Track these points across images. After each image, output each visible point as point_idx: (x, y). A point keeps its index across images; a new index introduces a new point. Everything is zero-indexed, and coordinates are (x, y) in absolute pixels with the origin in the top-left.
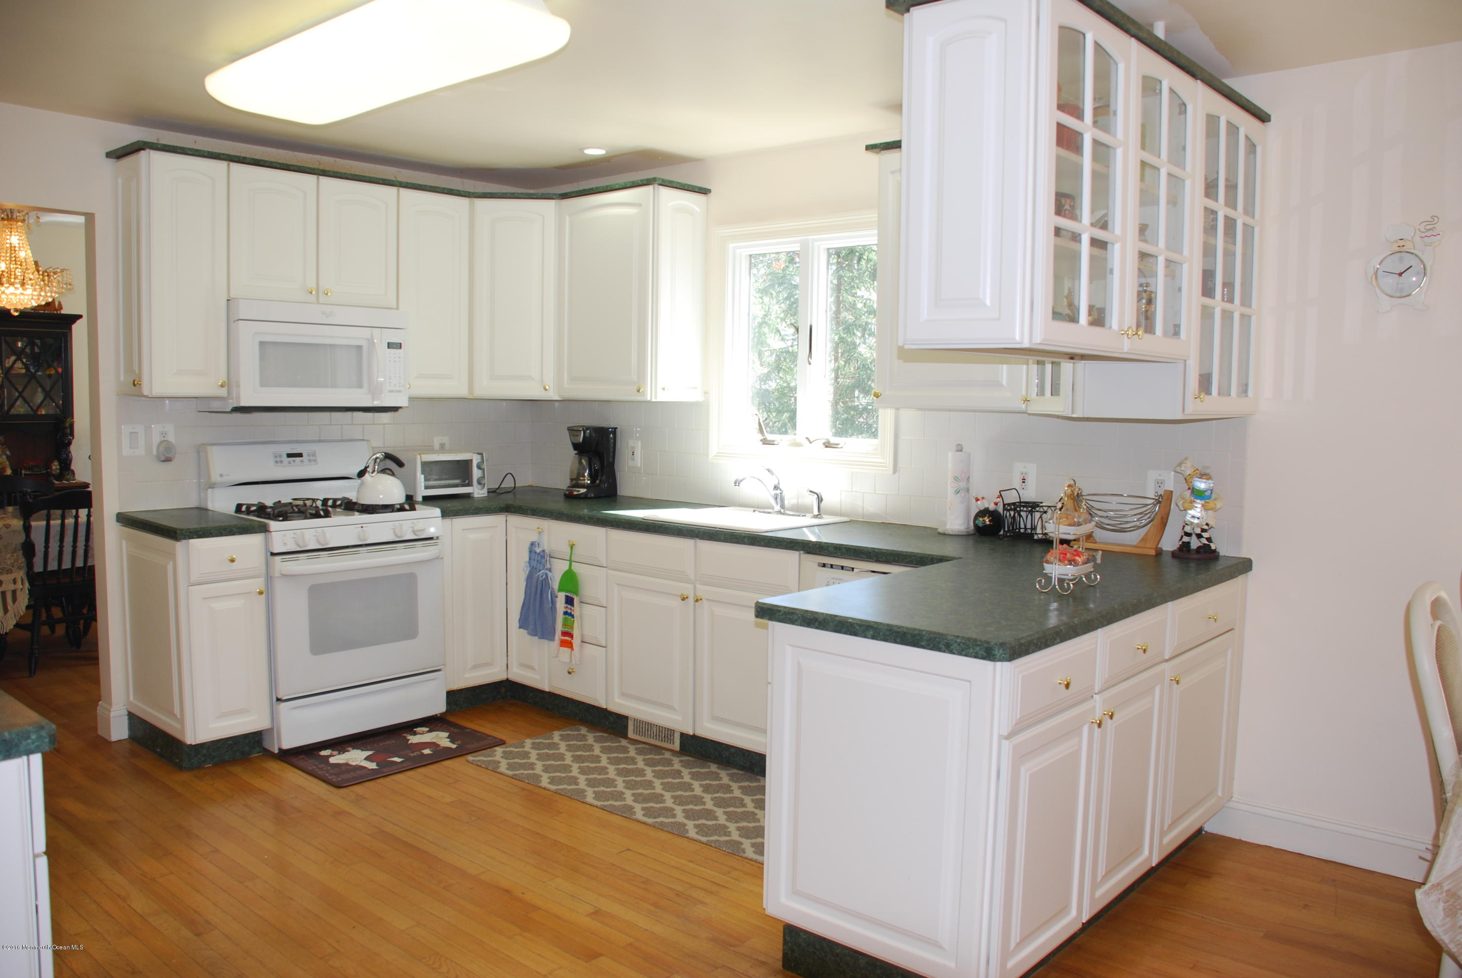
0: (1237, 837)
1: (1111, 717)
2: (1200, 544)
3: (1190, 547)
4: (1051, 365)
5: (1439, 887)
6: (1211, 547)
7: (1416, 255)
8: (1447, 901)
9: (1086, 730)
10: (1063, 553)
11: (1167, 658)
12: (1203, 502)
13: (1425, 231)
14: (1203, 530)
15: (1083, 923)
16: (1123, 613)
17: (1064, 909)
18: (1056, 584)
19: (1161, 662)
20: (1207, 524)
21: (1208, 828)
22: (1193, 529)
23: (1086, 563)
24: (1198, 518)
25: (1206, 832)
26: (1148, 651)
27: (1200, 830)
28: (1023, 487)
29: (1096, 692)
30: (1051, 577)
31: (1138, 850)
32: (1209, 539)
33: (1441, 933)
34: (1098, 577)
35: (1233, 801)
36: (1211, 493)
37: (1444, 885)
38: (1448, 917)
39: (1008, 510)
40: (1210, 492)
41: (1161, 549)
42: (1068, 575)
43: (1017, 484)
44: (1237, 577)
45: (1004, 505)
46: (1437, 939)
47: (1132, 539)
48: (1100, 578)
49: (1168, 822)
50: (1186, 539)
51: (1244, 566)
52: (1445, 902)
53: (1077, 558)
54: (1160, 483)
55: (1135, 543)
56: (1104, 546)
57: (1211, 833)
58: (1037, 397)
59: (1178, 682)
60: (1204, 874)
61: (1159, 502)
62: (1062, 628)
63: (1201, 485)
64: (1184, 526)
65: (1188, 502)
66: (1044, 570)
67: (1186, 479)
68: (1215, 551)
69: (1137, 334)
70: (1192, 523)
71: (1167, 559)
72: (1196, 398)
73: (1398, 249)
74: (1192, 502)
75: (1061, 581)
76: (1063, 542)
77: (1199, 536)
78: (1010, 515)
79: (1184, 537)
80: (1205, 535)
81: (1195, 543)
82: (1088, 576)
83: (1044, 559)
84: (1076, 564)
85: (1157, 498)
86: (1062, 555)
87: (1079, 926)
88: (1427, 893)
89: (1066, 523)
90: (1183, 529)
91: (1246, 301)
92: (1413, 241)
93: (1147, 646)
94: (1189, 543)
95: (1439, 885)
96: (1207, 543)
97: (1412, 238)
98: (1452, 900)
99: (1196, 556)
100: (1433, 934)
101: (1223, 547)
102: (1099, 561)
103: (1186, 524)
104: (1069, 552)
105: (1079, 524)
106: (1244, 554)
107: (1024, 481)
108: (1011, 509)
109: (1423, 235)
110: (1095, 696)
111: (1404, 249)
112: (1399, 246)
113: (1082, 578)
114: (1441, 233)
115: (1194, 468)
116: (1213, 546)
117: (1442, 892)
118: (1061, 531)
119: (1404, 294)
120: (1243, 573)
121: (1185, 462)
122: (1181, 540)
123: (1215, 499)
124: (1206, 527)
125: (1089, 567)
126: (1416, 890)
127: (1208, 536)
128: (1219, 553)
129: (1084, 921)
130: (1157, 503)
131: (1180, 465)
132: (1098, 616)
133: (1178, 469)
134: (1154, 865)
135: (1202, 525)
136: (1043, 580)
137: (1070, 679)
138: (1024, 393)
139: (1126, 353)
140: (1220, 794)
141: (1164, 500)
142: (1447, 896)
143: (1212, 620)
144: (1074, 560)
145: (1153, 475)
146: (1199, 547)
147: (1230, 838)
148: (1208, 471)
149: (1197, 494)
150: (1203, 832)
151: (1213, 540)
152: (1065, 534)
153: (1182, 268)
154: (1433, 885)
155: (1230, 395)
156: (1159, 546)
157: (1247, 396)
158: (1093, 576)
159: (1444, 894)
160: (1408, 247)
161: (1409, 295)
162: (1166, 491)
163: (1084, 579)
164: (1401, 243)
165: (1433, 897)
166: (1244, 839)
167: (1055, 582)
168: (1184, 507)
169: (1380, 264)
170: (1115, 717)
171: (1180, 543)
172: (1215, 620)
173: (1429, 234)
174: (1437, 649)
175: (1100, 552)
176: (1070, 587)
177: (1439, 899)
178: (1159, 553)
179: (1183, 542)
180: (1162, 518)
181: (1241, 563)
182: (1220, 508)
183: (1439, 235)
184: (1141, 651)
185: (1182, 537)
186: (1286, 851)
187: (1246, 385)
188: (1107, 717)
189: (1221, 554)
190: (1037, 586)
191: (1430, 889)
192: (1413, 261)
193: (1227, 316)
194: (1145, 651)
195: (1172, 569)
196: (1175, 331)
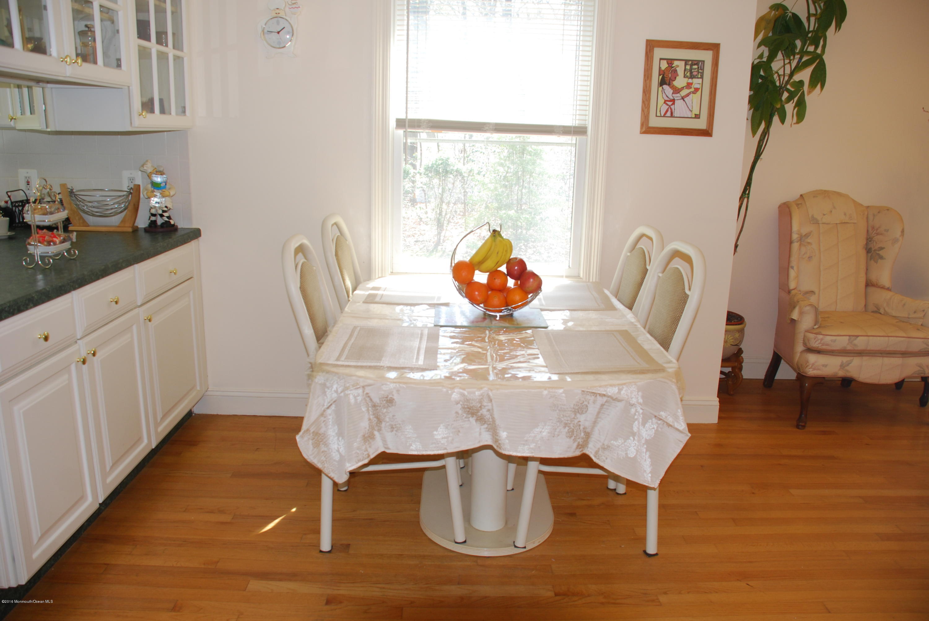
0: (215, 413)
1: (94, 355)
2: (164, 221)
3: (157, 224)
4: (27, 89)
5: (308, 431)
6: (170, 223)
7: (286, 20)
8: (314, 439)
9: (73, 367)
10: (42, 237)
11: (139, 304)
12: (160, 191)
13: (291, 4)
14: (164, 211)
15: (100, 504)
16: (93, 278)
17: (82, 498)
18: (39, 260)
19: (135, 308)
20: (166, 207)
21: (196, 411)
22: (157, 211)
23: (63, 242)
24: (159, 203)
25: (195, 414)
26: (120, 303)
27: (190, 414)
28: (28, 187)
29: (79, 338)
30: (34, 256)
31: (140, 439)
32: (169, 217)
33: (312, 459)
34: (77, 252)
35: (209, 391)
36: (166, 184)
37: (311, 429)
38: (315, 448)
39: (16, 207)
40: (164, 184)
41: (137, 227)
42: (48, 253)
43: (23, 186)
44: (189, 242)
45: (12, 203)
46: (311, 462)
47: (115, 221)
48: (78, 253)
49: (159, 416)
50: (153, 218)
51: (195, 234)
52: (313, 440)
53: (55, 239)
54: (131, 180)
55: (117, 224)
56: (94, 228)
57: (198, 414)
58: (21, 116)
59: (150, 320)
60: (193, 443)
61: (131, 193)
62: (33, 295)
63: (158, 179)
64: (150, 209)
65: (150, 192)
66: (29, 251)
67: (148, 176)
68: (174, 225)
69: (76, 62)
70: (155, 207)
71: (142, 234)
72: (140, 115)
73: (276, 15)
74: (153, 192)
75: (42, 258)
76: (40, 228)
77: (162, 216)
78: (19, 210)
79: (151, 217)
80: (166, 214)
81: (160, 221)
82: (68, 251)
83: (27, 243)
84: (55, 244)
85: (128, 190)
86: (41, 238)
87: (97, 506)
88: (302, 437)
89: (41, 213)
90: (150, 211)
91: (178, 46)
92: (284, 11)
93: (118, 299)
94: (155, 221)
95: (308, 430)
96: (167, 220)
97: (284, 9)
98: (316, 438)
99: (161, 230)
100: (309, 460)
101: (180, 222)
102: (74, 240)
103: (152, 208)
104: (48, 235)
105: (51, 213)
106: (195, 226)
107: (28, 183)
108: (19, 206)
109: (291, 7)
110: (78, 341)
111: (280, 15)
112: (276, 13)
113: (64, 253)
114: (301, 6)
115: (154, 167)
116: (172, 222)
117: (310, 434)
118: (37, 219)
119: (281, 46)
120: (194, 239)
121: (146, 163)
122: (149, 219)
123: (170, 189)
124: (165, 209)
125: (67, 245)
126: (296, 436)
127: (168, 215)
128: (177, 226)
129: (101, 502)
130: (129, 194)
131: (143, 166)
132: (69, 282)
133: (142, 169)
134: (153, 447)
135: (163, 208)
136: (28, 259)
137: (48, 334)
138: (11, 114)
139: (68, 77)
140: (198, 388)
141: (135, 191)
142: (313, 435)
143: (173, 274)
144: (52, 241)
145: (126, 174)
146: (163, 224)
147: (211, 415)
148: (161, 169)
149: (156, 186)
150: (193, 415)
151: (172, 217)
152: (41, 221)
153: (118, 14)
154: (304, 431)
155: (171, 114)
156: (136, 224)
157: (185, 115)
158: (72, 251)
159: (311, 435)
160: (282, 14)
161: (285, 47)
162: (135, 185)
163: (66, 254)
164: (278, 11)
165: (306, 439)
166: (220, 413)
167: (37, 258)
168: (147, 196)
169: (266, 24)
170: (98, 355)
171: (150, 222)
172: (175, 274)
173: (294, 6)
174: (301, 278)
175: (75, 233)
176: (50, 262)
177: (309, 439)
178: (136, 230)
179: (151, 221)
180: (134, 205)
181: (191, 232)
182: (174, 195)
183: (299, 7)
184: (114, 303)
185: (150, 217)
186: (246, 415)
187: (184, 107)
188: (91, 355)
189: (179, 227)
190: (24, 264)
191: (303, 433)
192: (286, 25)
193: (162, 57)
194: (116, 303)
195: (146, 241)
196: (118, 63)
